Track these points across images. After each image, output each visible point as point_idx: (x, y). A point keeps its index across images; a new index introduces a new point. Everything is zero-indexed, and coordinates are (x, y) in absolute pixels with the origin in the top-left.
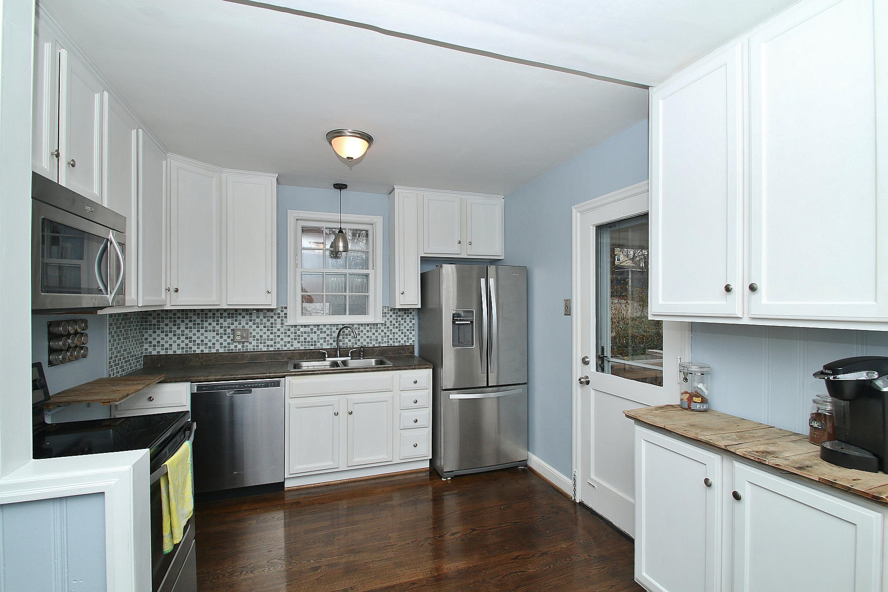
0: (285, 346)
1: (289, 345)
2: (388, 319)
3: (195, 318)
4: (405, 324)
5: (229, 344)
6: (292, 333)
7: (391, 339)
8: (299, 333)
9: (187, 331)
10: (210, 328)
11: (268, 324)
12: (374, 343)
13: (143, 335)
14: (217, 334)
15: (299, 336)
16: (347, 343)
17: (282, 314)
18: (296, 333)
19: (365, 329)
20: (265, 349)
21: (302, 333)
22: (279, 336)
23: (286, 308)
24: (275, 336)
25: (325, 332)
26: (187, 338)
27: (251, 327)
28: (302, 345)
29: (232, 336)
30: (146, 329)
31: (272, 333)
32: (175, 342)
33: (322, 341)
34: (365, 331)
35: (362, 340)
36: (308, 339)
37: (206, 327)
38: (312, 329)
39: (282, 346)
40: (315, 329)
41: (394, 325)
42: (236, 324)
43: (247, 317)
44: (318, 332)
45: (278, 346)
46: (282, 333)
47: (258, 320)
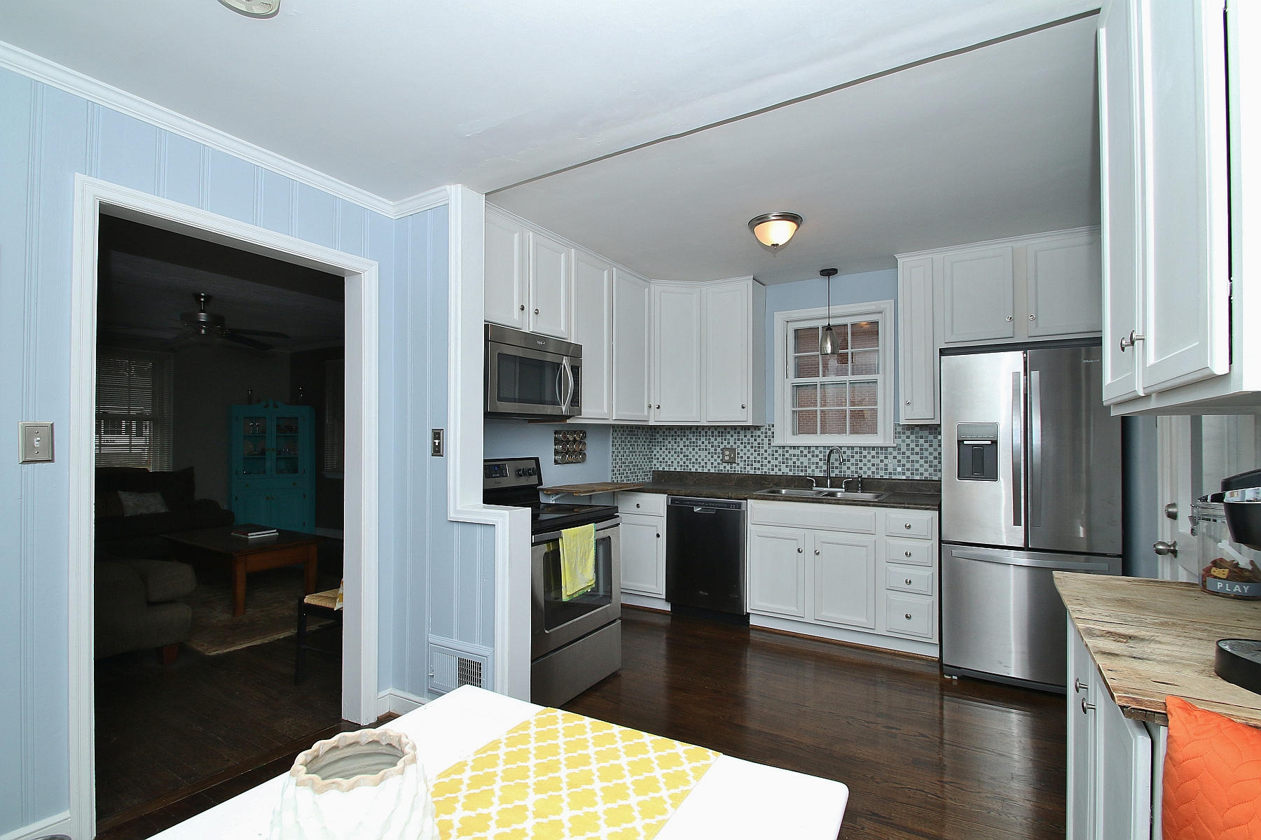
0: (773, 470)
1: (776, 469)
2: (903, 441)
3: (691, 436)
4: (931, 449)
5: (718, 464)
6: (780, 455)
7: (908, 470)
8: (787, 455)
9: (684, 450)
10: (703, 447)
11: (755, 444)
12: (882, 473)
13: (653, 452)
14: (709, 453)
15: (787, 459)
16: (844, 472)
17: (769, 433)
18: (784, 455)
19: (869, 453)
20: (752, 472)
21: (790, 455)
22: (766, 458)
23: (773, 426)
24: (762, 458)
25: (817, 456)
26: (684, 456)
27: (738, 446)
28: (790, 470)
29: (721, 456)
30: (655, 446)
31: (759, 455)
32: (675, 459)
33: (813, 467)
34: (869, 457)
35: (865, 469)
36: (798, 463)
37: (700, 446)
38: (802, 452)
39: (769, 469)
40: (806, 452)
41: (913, 449)
42: (725, 443)
43: (735, 436)
44: (809, 456)
45: (765, 469)
46: (769, 455)
47: (745, 440)
